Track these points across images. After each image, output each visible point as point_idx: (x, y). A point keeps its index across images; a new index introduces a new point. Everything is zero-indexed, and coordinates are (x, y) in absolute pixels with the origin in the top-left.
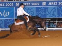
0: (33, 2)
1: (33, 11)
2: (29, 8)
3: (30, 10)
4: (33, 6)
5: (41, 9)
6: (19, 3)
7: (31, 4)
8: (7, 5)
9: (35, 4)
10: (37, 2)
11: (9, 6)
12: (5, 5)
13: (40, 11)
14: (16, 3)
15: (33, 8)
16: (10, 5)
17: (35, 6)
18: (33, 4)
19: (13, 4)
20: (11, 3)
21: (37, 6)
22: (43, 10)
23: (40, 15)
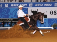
13: (3, 12)
21: (0, 7)
23: (3, 16)
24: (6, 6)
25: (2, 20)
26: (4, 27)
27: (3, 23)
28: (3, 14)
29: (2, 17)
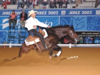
0: (84, 10)
1: (84, 22)
2: (78, 18)
3: (80, 20)
4: (84, 15)
5: (94, 19)
6: (65, 11)
7: (81, 13)
8: (50, 13)
9: (87, 13)
10: (89, 10)
11: (53, 15)
12: (47, 13)
13: (93, 21)
14: (62, 11)
15: (83, 18)
16: (53, 13)
17: (87, 15)
18: (83, 12)
19: (57, 12)
20: (56, 10)
21: (89, 15)
22: (96, 20)
23: (92, 27)
24: (97, 14)
25: (91, 34)
26: (93, 43)
27: (93, 37)
28: (92, 25)
29: (91, 29)
